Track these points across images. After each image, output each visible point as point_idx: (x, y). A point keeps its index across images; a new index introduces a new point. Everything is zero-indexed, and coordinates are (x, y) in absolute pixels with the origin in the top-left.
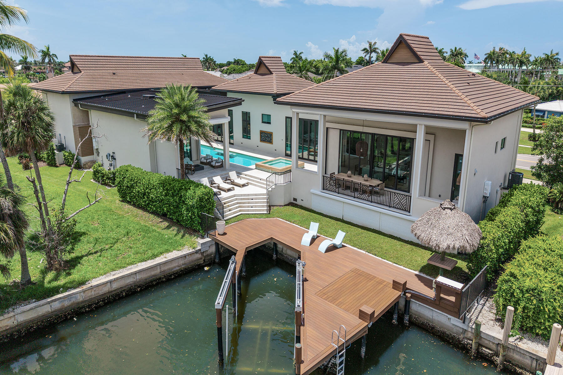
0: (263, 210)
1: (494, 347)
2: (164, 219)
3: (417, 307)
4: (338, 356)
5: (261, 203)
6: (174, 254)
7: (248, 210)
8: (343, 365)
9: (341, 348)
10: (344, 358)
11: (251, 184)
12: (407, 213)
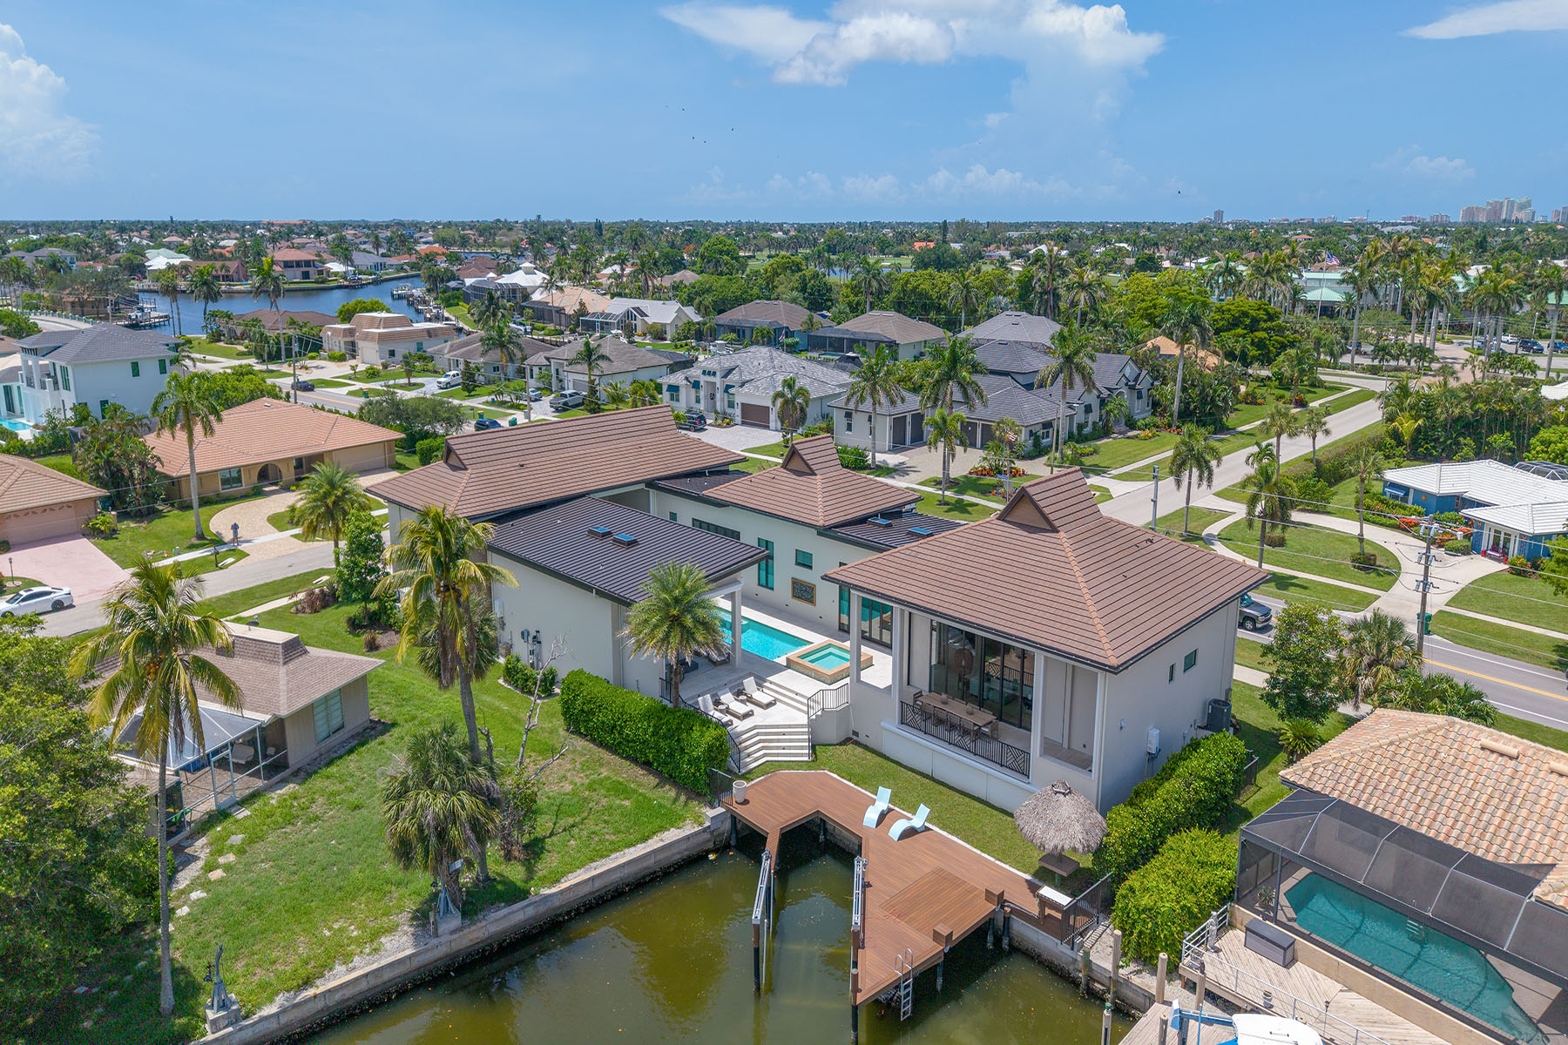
0: (802, 755)
1: (1106, 981)
2: (647, 770)
3: (1018, 926)
4: (902, 986)
5: (799, 740)
6: (672, 835)
7: (778, 755)
8: (910, 998)
9: (906, 977)
10: (910, 989)
11: (781, 701)
12: (1025, 779)
